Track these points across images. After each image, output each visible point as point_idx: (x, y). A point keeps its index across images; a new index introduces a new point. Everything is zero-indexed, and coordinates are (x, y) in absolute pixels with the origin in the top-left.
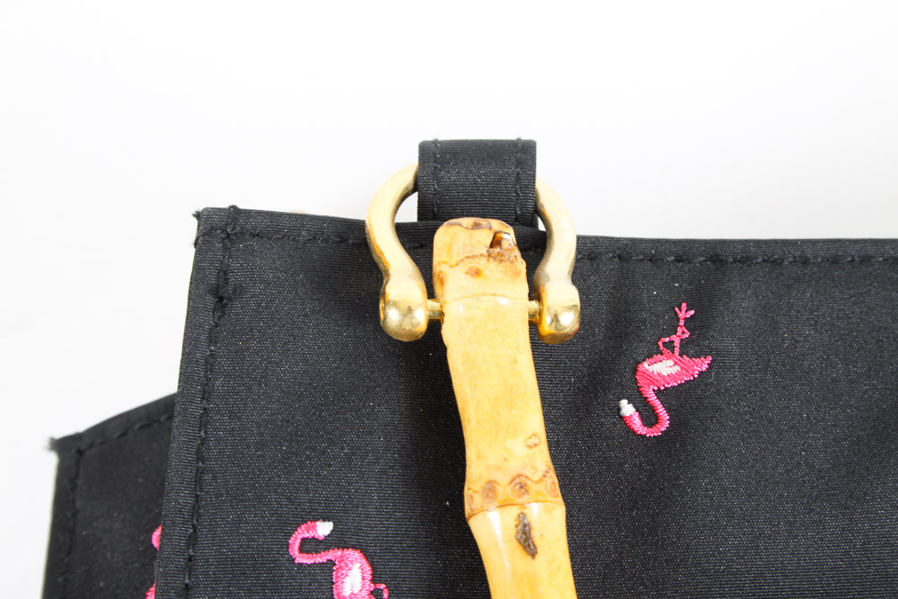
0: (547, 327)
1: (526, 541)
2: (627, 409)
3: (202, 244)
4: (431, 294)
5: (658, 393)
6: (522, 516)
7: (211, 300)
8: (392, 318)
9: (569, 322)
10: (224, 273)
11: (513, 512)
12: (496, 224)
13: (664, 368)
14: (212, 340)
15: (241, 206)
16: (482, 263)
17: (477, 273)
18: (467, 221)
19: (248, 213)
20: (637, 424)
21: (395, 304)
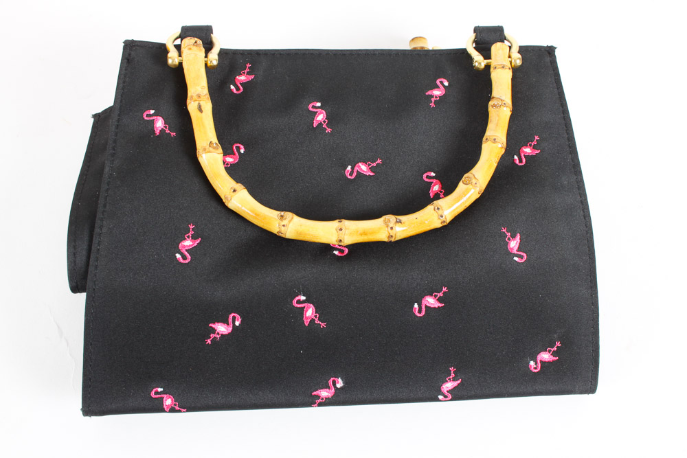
0: (209, 64)
1: (200, 109)
2: (232, 87)
3: (125, 48)
4: (180, 56)
5: (241, 84)
6: (199, 104)
7: (126, 61)
8: (170, 61)
9: (215, 63)
10: (130, 55)
11: (197, 103)
12: (196, 39)
13: (242, 78)
14: (126, 70)
15: (135, 39)
16: (191, 47)
17: (190, 49)
18: (189, 38)
19: (136, 41)
20: (235, 91)
21: (170, 58)
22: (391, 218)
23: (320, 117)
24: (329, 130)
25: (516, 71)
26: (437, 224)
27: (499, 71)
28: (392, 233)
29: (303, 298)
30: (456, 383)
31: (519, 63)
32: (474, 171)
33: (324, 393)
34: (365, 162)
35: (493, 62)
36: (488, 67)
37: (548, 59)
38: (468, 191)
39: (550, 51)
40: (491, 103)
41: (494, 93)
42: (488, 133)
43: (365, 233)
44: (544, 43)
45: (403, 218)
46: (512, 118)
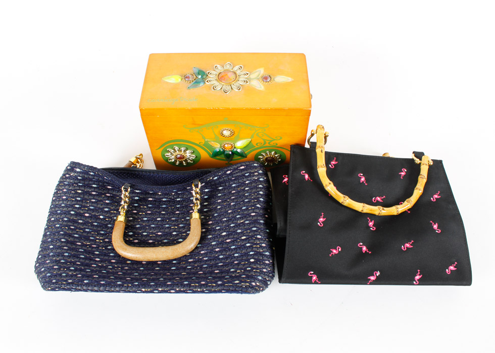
22: (381, 208)
23: (363, 179)
24: (366, 184)
25: (430, 166)
26: (395, 214)
27: (425, 166)
28: (380, 212)
29: (361, 244)
30: (420, 277)
31: (432, 164)
32: (411, 198)
33: (372, 278)
34: (379, 197)
35: (423, 162)
36: (420, 164)
37: (440, 164)
38: (408, 205)
39: (441, 162)
40: (420, 176)
41: (421, 173)
42: (417, 186)
43: (371, 210)
44: (439, 159)
45: (384, 208)
46: (426, 183)
